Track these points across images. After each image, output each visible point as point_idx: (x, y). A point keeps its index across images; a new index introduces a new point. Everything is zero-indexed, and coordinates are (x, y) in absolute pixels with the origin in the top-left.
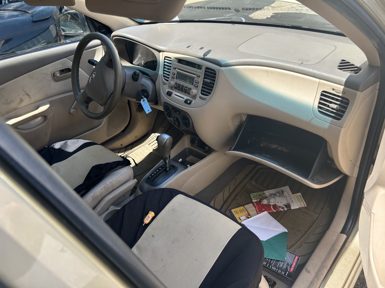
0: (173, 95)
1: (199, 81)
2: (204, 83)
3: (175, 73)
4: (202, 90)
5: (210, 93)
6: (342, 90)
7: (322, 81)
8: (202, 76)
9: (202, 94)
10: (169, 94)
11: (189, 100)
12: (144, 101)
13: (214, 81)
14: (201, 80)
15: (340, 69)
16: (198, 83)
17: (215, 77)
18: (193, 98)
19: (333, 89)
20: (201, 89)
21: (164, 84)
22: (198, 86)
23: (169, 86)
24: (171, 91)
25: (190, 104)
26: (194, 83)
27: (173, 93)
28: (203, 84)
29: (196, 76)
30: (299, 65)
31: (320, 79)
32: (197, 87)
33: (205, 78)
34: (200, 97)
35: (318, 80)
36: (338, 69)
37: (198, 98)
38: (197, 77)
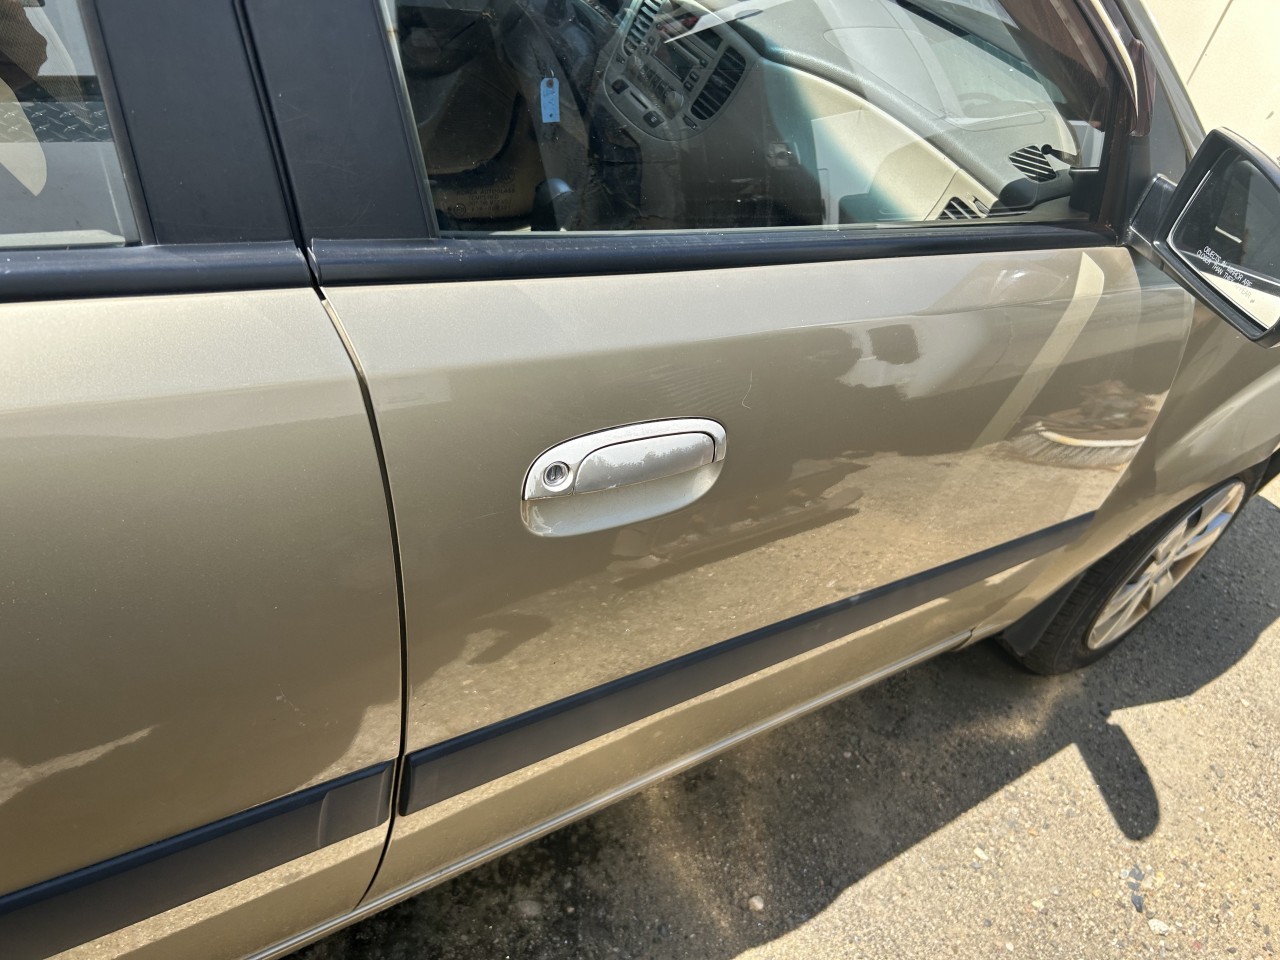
0: (626, 93)
1: (698, 77)
2: (710, 86)
3: (654, 41)
4: (697, 102)
5: (711, 114)
6: (990, 207)
7: (962, 173)
8: (713, 65)
9: (694, 111)
10: (619, 87)
11: (658, 116)
12: (550, 84)
13: (733, 86)
14: (704, 75)
15: (1013, 160)
16: (695, 81)
17: (737, 78)
18: (667, 116)
19: (976, 200)
20: (695, 99)
21: (619, 59)
22: (692, 86)
23: (627, 70)
24: (628, 83)
25: (653, 125)
26: (687, 78)
27: (628, 87)
28: (706, 87)
29: (698, 61)
30: (934, 120)
31: (962, 166)
32: (689, 90)
33: (716, 73)
34: (686, 117)
35: (955, 167)
36: (1011, 159)
37: (679, 118)
38: (699, 66)
